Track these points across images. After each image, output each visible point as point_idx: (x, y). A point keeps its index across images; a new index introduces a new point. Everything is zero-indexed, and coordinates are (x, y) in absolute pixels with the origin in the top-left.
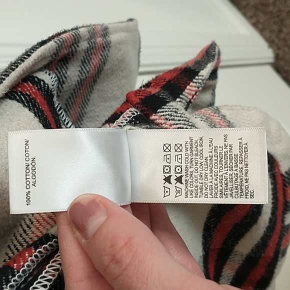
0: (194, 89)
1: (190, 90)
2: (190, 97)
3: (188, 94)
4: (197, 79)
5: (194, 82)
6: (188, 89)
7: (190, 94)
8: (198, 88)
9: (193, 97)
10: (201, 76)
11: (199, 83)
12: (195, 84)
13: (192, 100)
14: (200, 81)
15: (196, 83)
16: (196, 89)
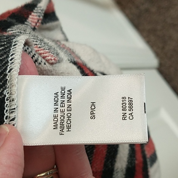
0: (36, 17)
1: (32, 18)
2: (34, 24)
3: (32, 21)
4: (36, 10)
5: (35, 13)
6: (31, 18)
7: (33, 22)
8: (39, 16)
9: (36, 24)
10: (39, 7)
11: (40, 13)
12: (35, 14)
13: (36, 27)
14: (40, 11)
15: (37, 13)
16: (38, 17)
